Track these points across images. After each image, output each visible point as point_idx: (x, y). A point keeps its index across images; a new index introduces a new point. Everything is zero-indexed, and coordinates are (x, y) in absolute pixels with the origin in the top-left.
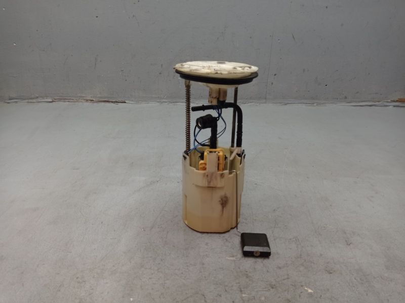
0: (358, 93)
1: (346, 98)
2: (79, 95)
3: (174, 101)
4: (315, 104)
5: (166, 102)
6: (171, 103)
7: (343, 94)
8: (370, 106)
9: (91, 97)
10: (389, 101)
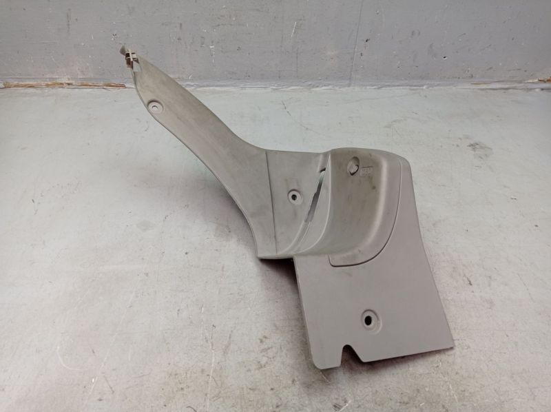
0: (491, 68)
1: (472, 76)
2: (48, 76)
3: (205, 84)
4: (424, 87)
5: (192, 86)
6: (201, 87)
7: (468, 71)
8: (507, 89)
9: (69, 79)
10: (536, 80)
